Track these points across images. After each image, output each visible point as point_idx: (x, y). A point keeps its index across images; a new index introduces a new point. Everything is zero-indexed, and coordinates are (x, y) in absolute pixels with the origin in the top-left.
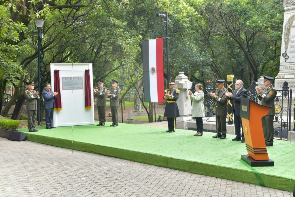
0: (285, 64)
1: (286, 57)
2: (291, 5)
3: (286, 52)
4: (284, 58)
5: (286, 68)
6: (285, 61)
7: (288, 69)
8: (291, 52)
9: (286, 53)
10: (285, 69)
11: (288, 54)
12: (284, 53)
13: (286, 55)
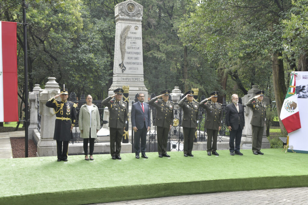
0: (122, 75)
1: (123, 68)
2: (126, 15)
3: (123, 62)
4: (121, 68)
5: (123, 79)
6: (122, 72)
7: (125, 81)
8: (128, 63)
9: (123, 64)
10: (122, 81)
11: (125, 65)
12: (121, 64)
13: (123, 66)
